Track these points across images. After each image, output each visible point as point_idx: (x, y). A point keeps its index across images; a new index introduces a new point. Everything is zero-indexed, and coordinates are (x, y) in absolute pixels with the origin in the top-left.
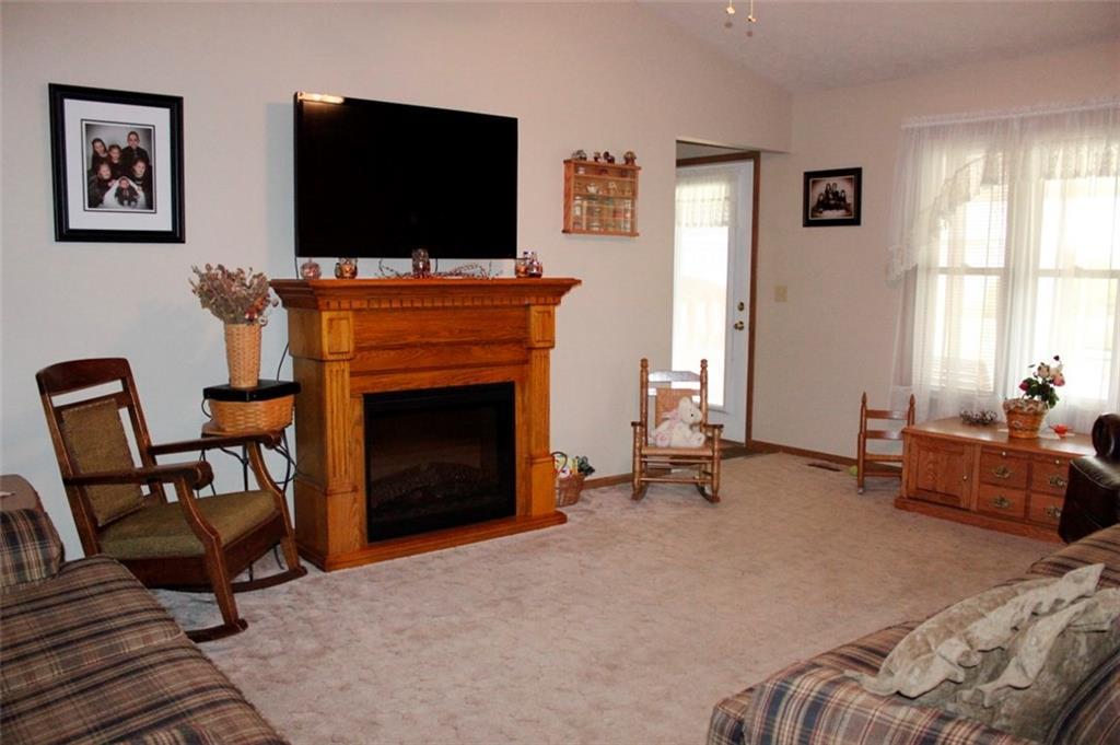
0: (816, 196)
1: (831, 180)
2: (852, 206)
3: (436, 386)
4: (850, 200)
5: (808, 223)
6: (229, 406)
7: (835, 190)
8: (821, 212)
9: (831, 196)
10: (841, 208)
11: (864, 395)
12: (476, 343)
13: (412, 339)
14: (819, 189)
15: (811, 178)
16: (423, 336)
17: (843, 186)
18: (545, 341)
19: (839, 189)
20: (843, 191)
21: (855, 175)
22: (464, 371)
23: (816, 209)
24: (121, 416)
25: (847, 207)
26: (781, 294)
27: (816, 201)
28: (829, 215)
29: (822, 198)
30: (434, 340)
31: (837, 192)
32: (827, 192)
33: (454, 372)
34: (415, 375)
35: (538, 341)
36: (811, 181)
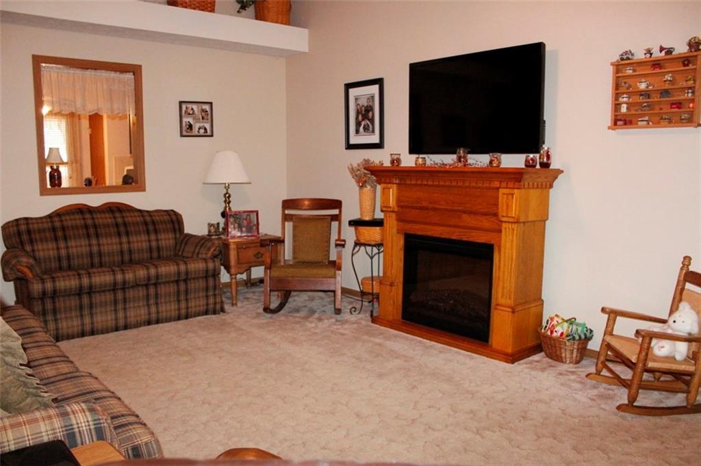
3: (443, 237)
6: (363, 229)
12: (464, 212)
13: (424, 204)
16: (431, 203)
18: (508, 217)
22: (460, 230)
24: (332, 227)
30: (437, 206)
33: (453, 229)
34: (431, 227)
35: (503, 216)
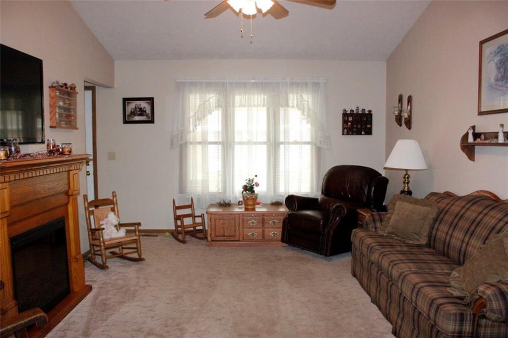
0: (130, 110)
1: (138, 103)
2: (150, 115)
4: (148, 111)
5: (125, 122)
7: (140, 107)
8: (133, 117)
9: (138, 110)
10: (144, 116)
11: (174, 200)
14: (131, 106)
15: (126, 101)
16: (35, 195)
17: (144, 105)
19: (142, 106)
20: (144, 108)
21: (151, 100)
23: (130, 115)
25: (147, 116)
26: (112, 156)
27: (130, 112)
28: (137, 118)
29: (133, 110)
31: (141, 108)
32: (135, 108)
36: (126, 102)
